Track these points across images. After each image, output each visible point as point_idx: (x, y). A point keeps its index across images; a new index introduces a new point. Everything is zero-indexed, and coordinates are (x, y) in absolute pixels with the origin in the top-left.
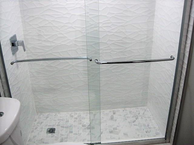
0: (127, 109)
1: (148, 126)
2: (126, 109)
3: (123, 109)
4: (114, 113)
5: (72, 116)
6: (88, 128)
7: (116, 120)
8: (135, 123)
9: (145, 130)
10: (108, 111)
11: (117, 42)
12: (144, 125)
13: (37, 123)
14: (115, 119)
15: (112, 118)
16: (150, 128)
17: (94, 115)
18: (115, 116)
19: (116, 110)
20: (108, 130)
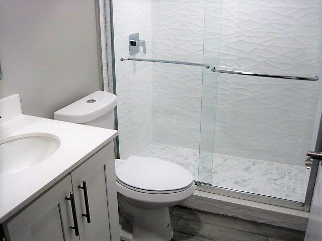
0: (276, 163)
1: (294, 189)
2: (274, 163)
3: (270, 162)
4: (254, 164)
5: (196, 155)
6: (208, 172)
7: (251, 172)
8: (276, 182)
9: (286, 193)
10: (247, 160)
11: (269, 60)
12: (289, 187)
13: (149, 152)
14: (251, 170)
15: (247, 169)
16: (295, 193)
17: (226, 160)
18: (252, 167)
19: (258, 161)
20: (233, 180)
